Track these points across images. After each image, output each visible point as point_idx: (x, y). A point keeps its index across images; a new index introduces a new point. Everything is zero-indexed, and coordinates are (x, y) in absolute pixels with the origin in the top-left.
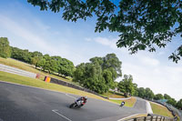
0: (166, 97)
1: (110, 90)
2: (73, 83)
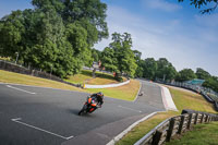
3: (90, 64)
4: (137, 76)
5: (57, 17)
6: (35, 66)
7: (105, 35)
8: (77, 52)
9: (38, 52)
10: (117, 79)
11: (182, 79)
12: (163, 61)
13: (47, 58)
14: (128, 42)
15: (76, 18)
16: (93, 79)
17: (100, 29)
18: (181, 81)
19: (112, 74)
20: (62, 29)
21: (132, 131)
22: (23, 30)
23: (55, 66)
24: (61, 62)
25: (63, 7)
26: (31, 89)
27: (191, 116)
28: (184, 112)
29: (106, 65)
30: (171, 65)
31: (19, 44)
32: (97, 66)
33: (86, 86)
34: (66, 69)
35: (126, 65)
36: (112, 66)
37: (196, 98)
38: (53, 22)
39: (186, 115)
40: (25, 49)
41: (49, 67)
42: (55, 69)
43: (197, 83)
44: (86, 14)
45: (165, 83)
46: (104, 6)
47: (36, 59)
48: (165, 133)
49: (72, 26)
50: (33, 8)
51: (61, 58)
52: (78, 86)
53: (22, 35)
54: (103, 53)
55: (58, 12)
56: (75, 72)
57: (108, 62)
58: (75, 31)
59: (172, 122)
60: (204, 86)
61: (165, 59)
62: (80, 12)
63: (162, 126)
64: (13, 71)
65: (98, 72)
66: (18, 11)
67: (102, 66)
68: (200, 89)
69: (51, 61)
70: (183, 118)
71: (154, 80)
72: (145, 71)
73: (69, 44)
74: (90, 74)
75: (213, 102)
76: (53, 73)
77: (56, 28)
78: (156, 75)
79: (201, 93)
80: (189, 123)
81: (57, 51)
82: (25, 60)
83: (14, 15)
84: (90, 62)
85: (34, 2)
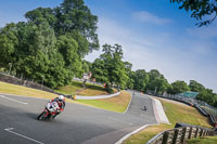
0: (194, 86)
1: (75, 79)
3: (80, 76)
4: (128, 88)
5: (49, 29)
6: (27, 77)
7: (96, 46)
8: (68, 63)
9: (30, 63)
10: (108, 90)
11: (174, 91)
12: (154, 73)
13: (39, 69)
14: (119, 53)
15: (68, 30)
16: (83, 91)
17: (91, 41)
18: (174, 94)
19: (102, 86)
20: (54, 41)
22: (17, 42)
23: (47, 77)
24: (52, 73)
25: (55, 19)
26: (23, 99)
27: (185, 130)
28: (178, 126)
29: (97, 76)
30: (162, 77)
31: (12, 55)
32: (87, 78)
33: (77, 97)
34: (57, 80)
35: (116, 76)
36: (103, 77)
37: (189, 110)
38: (45, 34)
39: (180, 129)
40: (18, 60)
41: (40, 78)
42: (46, 80)
43: (190, 96)
44: (77, 26)
45: (156, 95)
46: (95, 18)
47: (28, 70)
49: (63, 37)
50: (26, 21)
51: (52, 69)
52: (69, 97)
53: (16, 46)
54: (94, 65)
55: (50, 24)
56: (66, 83)
57: (98, 73)
58: (66, 43)
59: (166, 135)
60: (197, 98)
61: (156, 71)
62: (71, 24)
64: (6, 81)
65: (88, 83)
66: (12, 24)
67: (93, 77)
68: (193, 102)
69: (43, 72)
70: (176, 132)
71: (145, 92)
72: (136, 83)
73: (60, 55)
74: (80, 85)
75: (208, 116)
76: (44, 84)
77: (48, 39)
78: (147, 87)
79: (194, 106)
80: (183, 137)
81: (49, 62)
82: (18, 71)
83: (8, 27)
84: (81, 73)
85: (27, 15)
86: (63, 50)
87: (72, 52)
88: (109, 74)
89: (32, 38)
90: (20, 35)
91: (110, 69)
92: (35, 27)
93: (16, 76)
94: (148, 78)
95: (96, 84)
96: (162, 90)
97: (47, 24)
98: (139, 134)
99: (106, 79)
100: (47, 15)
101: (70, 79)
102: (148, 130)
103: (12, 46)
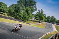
2: (9, 17)
3: (32, 18)
4: (45, 21)
5: (23, 5)
6: (17, 18)
7: (36, 10)
8: (28, 15)
9: (18, 15)
10: (39, 22)
12: (53, 17)
13: (21, 16)
14: (42, 12)
15: (28, 6)
16: (32, 22)
17: (34, 9)
18: (58, 23)
20: (25, 9)
21: (44, 37)
22: (15, 9)
23: (23, 19)
24: (24, 17)
25: (25, 3)
29: (36, 18)
30: (55, 18)
31: (13, 13)
32: (34, 19)
33: (31, 24)
34: (25, 19)
35: (42, 18)
36: (38, 19)
38: (22, 7)
40: (15, 14)
41: (21, 19)
44: (31, 5)
45: (53, 23)
46: (36, 2)
47: (18, 17)
48: (54, 38)
49: (27, 8)
50: (17, 3)
51: (24, 16)
52: (29, 24)
53: (14, 10)
54: (35, 15)
56: (28, 20)
58: (28, 9)
59: (56, 35)
62: (29, 4)
63: (53, 36)
64: (12, 20)
66: (13, 4)
67: (35, 18)
69: (22, 17)
71: (50, 23)
72: (47, 20)
73: (26, 13)
74: (32, 21)
76: (22, 20)
77: (23, 8)
78: (51, 21)
81: (23, 14)
82: (15, 17)
83: (12, 5)
84: (32, 17)
85: (17, 2)
86: (27, 11)
87: (29, 12)
88: (40, 18)
89: (19, 8)
90: (15, 7)
91: (40, 16)
92: (19, 5)
93: (15, 18)
94: (51, 19)
95: (36, 20)
96: (55, 22)
97: (23, 4)
98: (49, 34)
99: (39, 19)
100: (23, 2)
101: (29, 19)
102: (51, 33)
103: (13, 10)
